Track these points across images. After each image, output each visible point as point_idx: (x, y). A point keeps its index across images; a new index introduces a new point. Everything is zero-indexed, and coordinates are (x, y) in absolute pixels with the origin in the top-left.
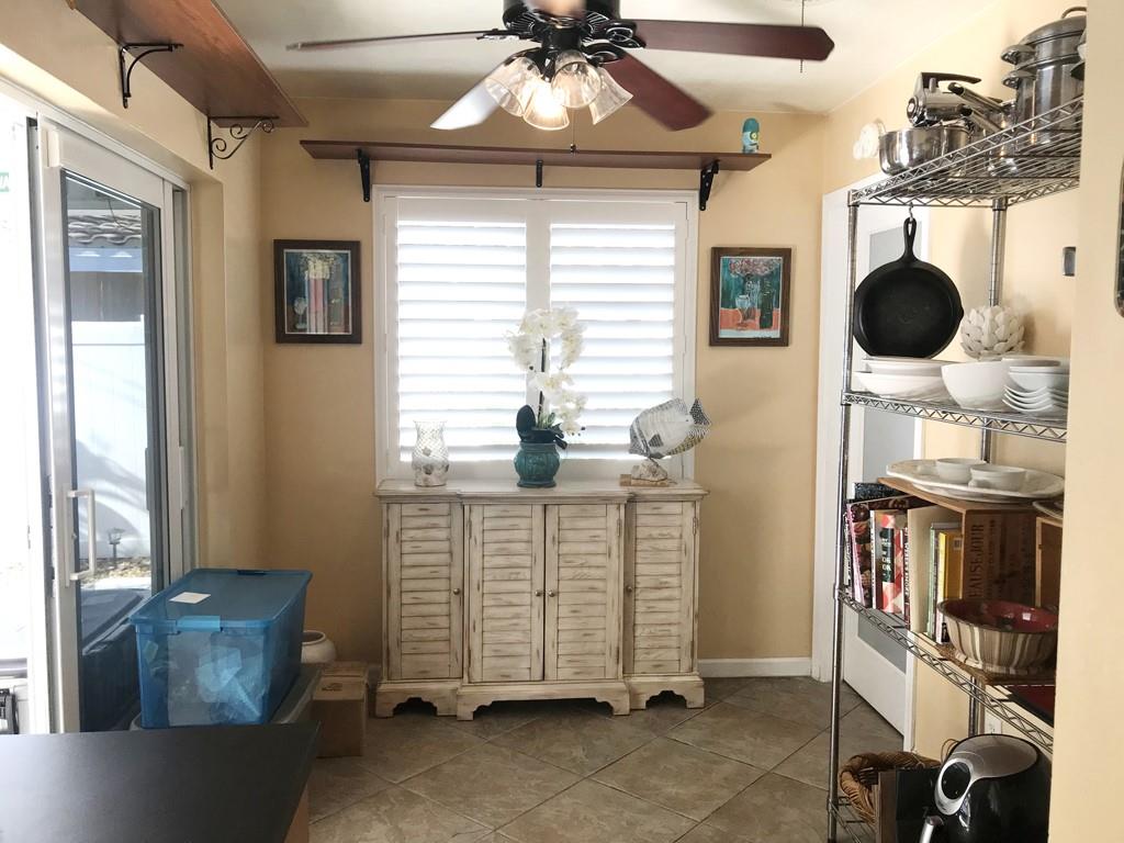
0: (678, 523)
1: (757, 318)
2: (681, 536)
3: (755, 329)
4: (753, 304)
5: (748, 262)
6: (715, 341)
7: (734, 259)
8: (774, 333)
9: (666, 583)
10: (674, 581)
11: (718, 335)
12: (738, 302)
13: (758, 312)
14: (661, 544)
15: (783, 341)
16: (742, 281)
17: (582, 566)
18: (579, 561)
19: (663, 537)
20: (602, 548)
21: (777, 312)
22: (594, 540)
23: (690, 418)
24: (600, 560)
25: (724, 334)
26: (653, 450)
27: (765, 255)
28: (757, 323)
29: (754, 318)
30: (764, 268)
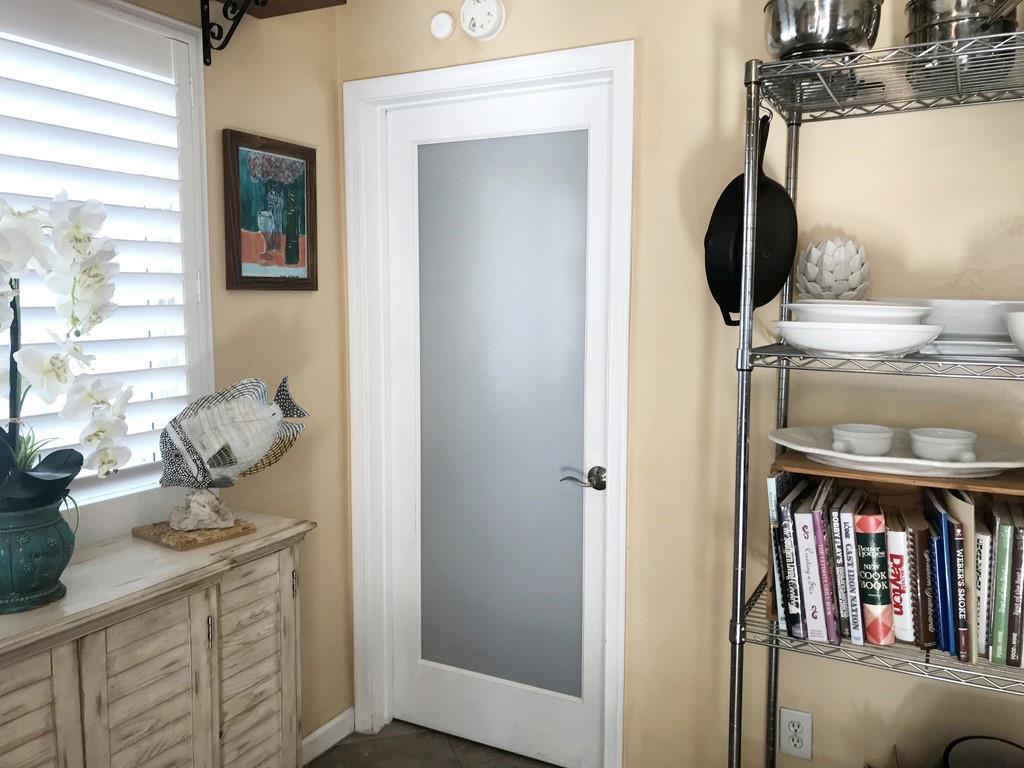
0: (272, 589)
1: (283, 248)
2: (278, 609)
3: (280, 265)
4: (277, 226)
5: (269, 160)
6: (236, 281)
7: (254, 153)
8: (299, 272)
9: (261, 693)
10: (270, 685)
11: (241, 272)
12: (260, 220)
13: (283, 237)
14: (252, 633)
15: (309, 284)
16: (263, 189)
17: (152, 731)
18: (146, 726)
19: (255, 619)
20: (184, 679)
21: (303, 239)
22: (170, 671)
23: (276, 408)
24: (182, 704)
25: (249, 270)
26: (215, 473)
27: (288, 154)
28: (283, 255)
29: (279, 247)
30: (287, 172)
